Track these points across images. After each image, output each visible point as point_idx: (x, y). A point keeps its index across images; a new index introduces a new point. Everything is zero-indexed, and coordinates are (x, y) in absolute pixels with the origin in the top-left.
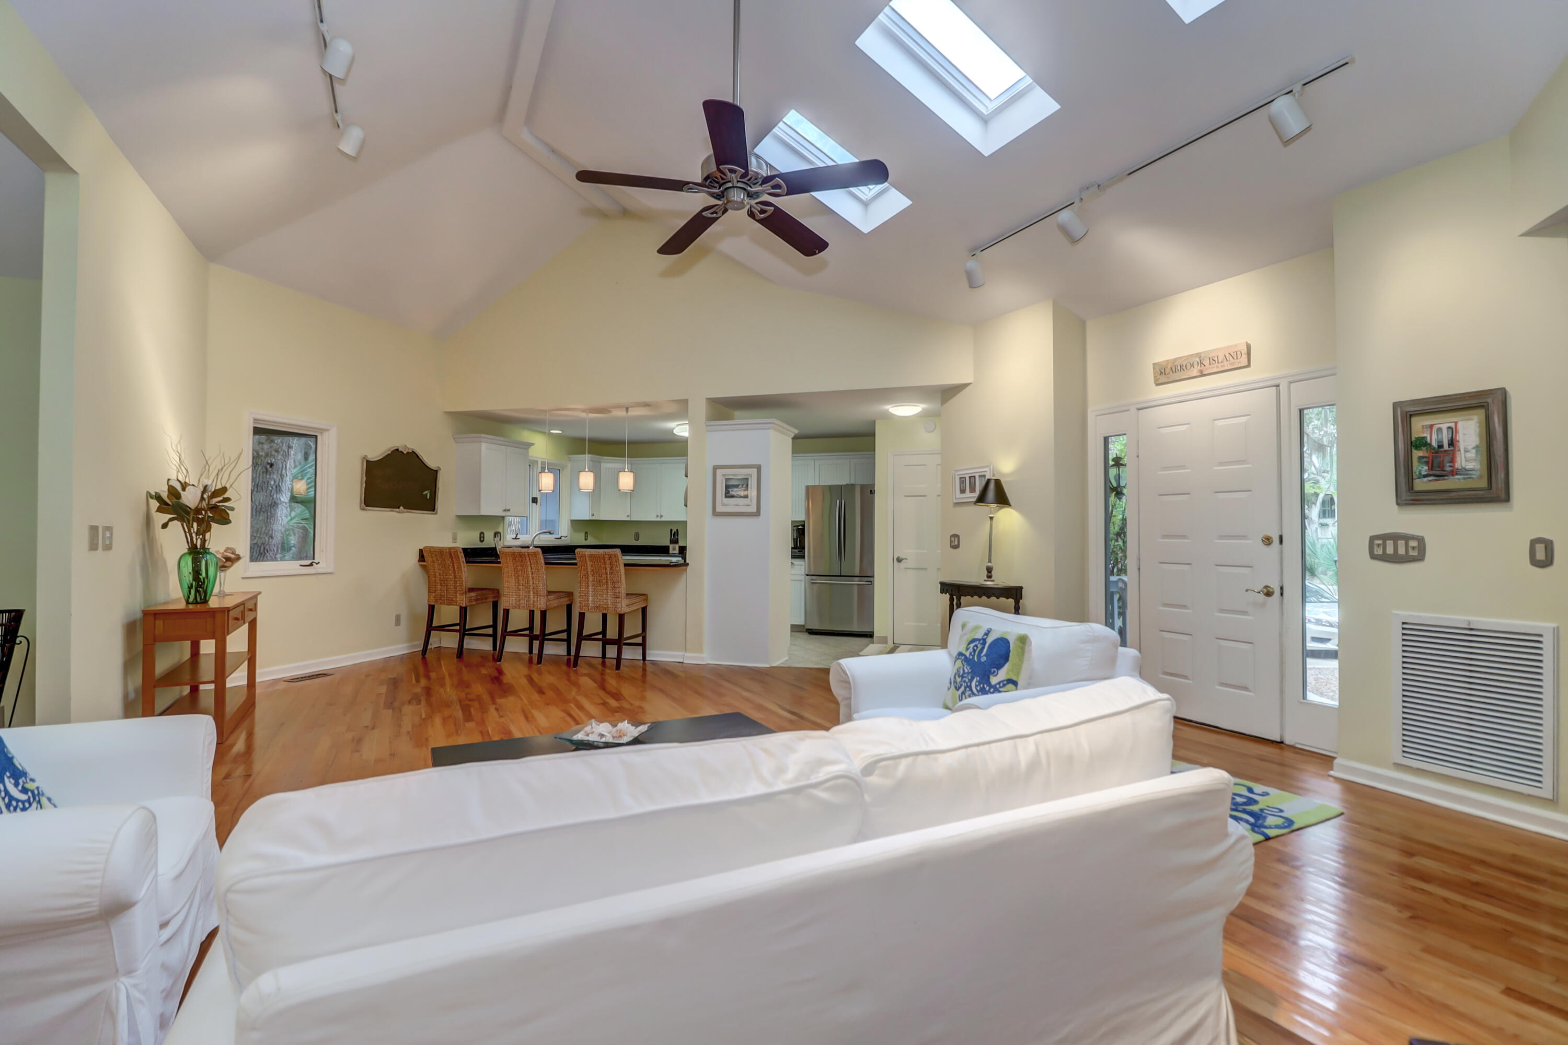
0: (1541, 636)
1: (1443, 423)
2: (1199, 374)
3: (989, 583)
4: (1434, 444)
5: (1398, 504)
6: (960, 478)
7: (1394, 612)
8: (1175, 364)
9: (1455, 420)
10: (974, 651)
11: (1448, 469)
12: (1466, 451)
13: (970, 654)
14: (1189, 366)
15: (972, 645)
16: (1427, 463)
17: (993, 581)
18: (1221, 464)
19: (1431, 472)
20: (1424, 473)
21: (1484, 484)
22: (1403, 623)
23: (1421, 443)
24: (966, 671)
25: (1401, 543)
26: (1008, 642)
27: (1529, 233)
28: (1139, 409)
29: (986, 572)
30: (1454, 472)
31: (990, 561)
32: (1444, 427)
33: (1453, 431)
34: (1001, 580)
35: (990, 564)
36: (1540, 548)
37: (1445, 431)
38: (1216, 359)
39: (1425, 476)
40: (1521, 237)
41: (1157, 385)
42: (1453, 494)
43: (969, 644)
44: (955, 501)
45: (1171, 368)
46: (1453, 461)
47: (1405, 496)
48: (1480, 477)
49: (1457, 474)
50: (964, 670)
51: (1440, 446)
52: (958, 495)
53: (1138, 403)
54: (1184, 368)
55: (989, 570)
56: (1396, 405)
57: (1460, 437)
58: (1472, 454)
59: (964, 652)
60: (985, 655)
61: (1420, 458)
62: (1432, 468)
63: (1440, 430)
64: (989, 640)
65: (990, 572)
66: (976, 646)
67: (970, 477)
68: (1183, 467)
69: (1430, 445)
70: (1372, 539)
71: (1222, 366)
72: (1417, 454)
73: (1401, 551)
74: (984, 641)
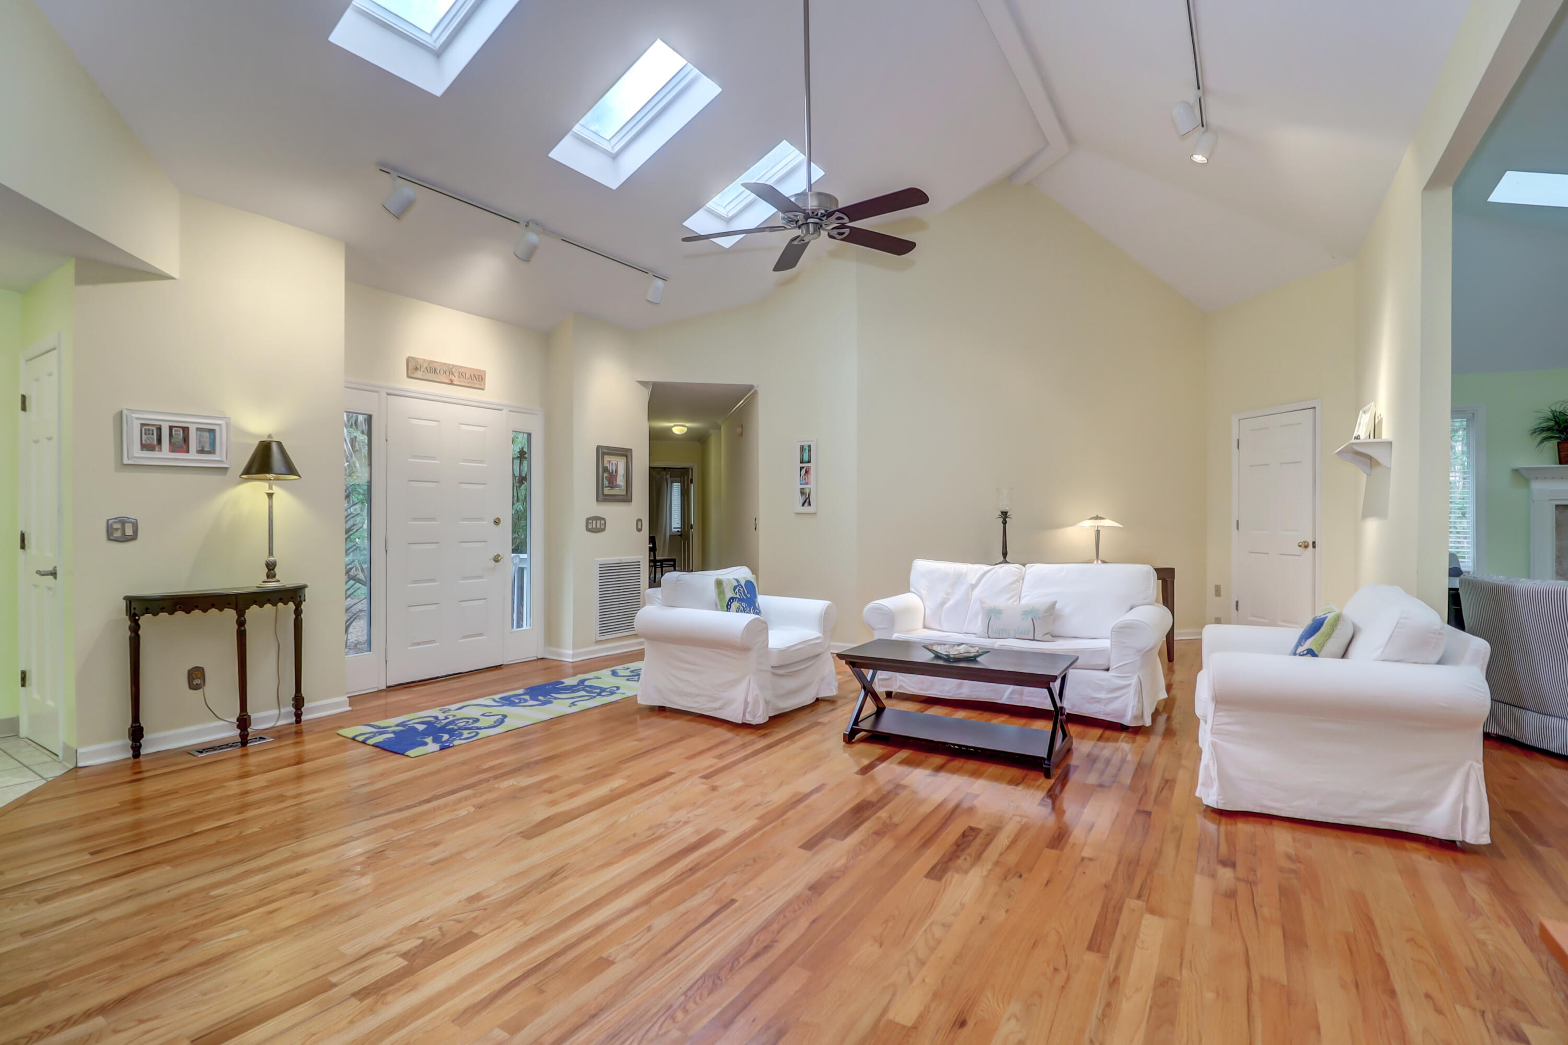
0: (639, 562)
1: (614, 460)
2: (450, 382)
3: (272, 585)
4: (611, 471)
5: (597, 500)
6: (142, 425)
7: (596, 559)
8: (431, 365)
9: (618, 460)
10: (741, 593)
11: (615, 484)
12: (620, 476)
13: (740, 595)
14: (442, 372)
15: (737, 590)
16: (608, 480)
17: (279, 581)
18: (465, 461)
19: (610, 485)
20: (607, 485)
21: (624, 493)
22: (600, 565)
23: (605, 470)
24: (744, 606)
25: (599, 522)
26: (751, 582)
27: (641, 383)
28: (388, 394)
29: (266, 570)
30: (617, 486)
31: (271, 553)
32: (614, 462)
33: (616, 465)
34: (285, 579)
35: (271, 559)
36: (640, 523)
37: (614, 465)
38: (464, 375)
39: (608, 487)
40: (637, 383)
41: (409, 377)
42: (617, 497)
43: (734, 591)
44: (126, 461)
45: (427, 368)
46: (616, 480)
47: (601, 496)
48: (624, 490)
49: (617, 487)
50: (743, 607)
51: (613, 472)
52: (137, 451)
53: (393, 389)
54: (438, 371)
55: (271, 567)
56: (598, 448)
57: (619, 469)
58: (622, 478)
59: (735, 596)
60: (747, 593)
61: (606, 477)
62: (609, 483)
63: (612, 464)
64: (743, 584)
65: (273, 569)
66: (739, 590)
67: (171, 428)
68: (433, 458)
69: (609, 471)
70: (588, 519)
71: (468, 383)
72: (606, 475)
73: (598, 526)
74: (742, 587)
